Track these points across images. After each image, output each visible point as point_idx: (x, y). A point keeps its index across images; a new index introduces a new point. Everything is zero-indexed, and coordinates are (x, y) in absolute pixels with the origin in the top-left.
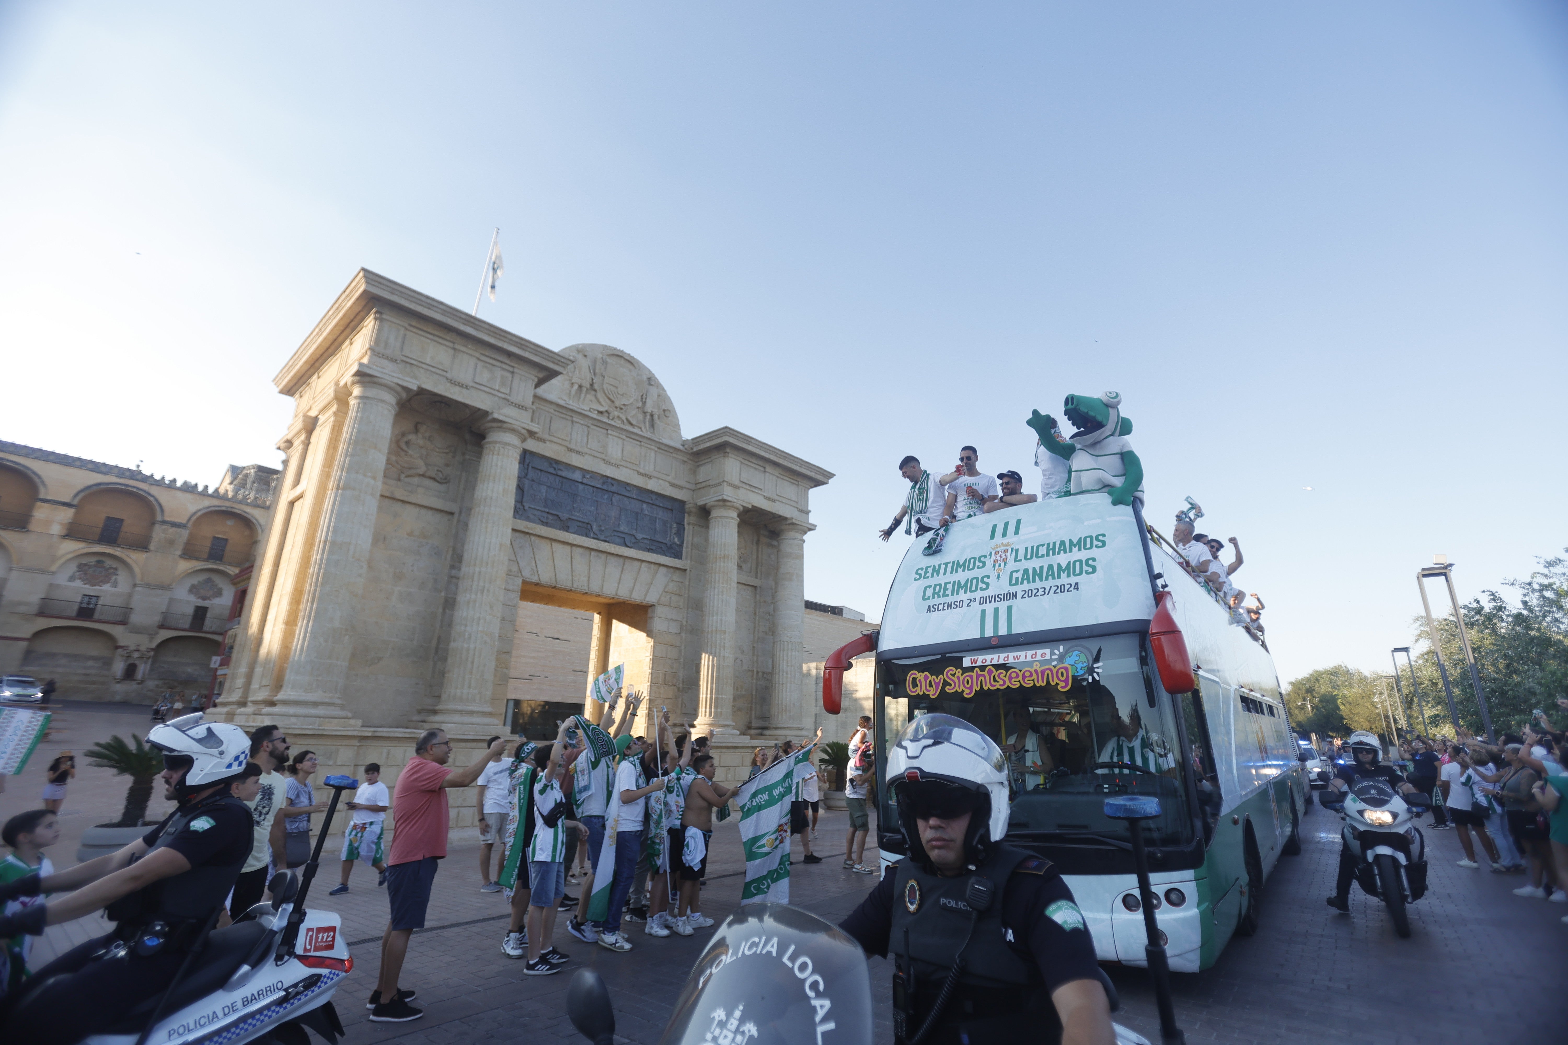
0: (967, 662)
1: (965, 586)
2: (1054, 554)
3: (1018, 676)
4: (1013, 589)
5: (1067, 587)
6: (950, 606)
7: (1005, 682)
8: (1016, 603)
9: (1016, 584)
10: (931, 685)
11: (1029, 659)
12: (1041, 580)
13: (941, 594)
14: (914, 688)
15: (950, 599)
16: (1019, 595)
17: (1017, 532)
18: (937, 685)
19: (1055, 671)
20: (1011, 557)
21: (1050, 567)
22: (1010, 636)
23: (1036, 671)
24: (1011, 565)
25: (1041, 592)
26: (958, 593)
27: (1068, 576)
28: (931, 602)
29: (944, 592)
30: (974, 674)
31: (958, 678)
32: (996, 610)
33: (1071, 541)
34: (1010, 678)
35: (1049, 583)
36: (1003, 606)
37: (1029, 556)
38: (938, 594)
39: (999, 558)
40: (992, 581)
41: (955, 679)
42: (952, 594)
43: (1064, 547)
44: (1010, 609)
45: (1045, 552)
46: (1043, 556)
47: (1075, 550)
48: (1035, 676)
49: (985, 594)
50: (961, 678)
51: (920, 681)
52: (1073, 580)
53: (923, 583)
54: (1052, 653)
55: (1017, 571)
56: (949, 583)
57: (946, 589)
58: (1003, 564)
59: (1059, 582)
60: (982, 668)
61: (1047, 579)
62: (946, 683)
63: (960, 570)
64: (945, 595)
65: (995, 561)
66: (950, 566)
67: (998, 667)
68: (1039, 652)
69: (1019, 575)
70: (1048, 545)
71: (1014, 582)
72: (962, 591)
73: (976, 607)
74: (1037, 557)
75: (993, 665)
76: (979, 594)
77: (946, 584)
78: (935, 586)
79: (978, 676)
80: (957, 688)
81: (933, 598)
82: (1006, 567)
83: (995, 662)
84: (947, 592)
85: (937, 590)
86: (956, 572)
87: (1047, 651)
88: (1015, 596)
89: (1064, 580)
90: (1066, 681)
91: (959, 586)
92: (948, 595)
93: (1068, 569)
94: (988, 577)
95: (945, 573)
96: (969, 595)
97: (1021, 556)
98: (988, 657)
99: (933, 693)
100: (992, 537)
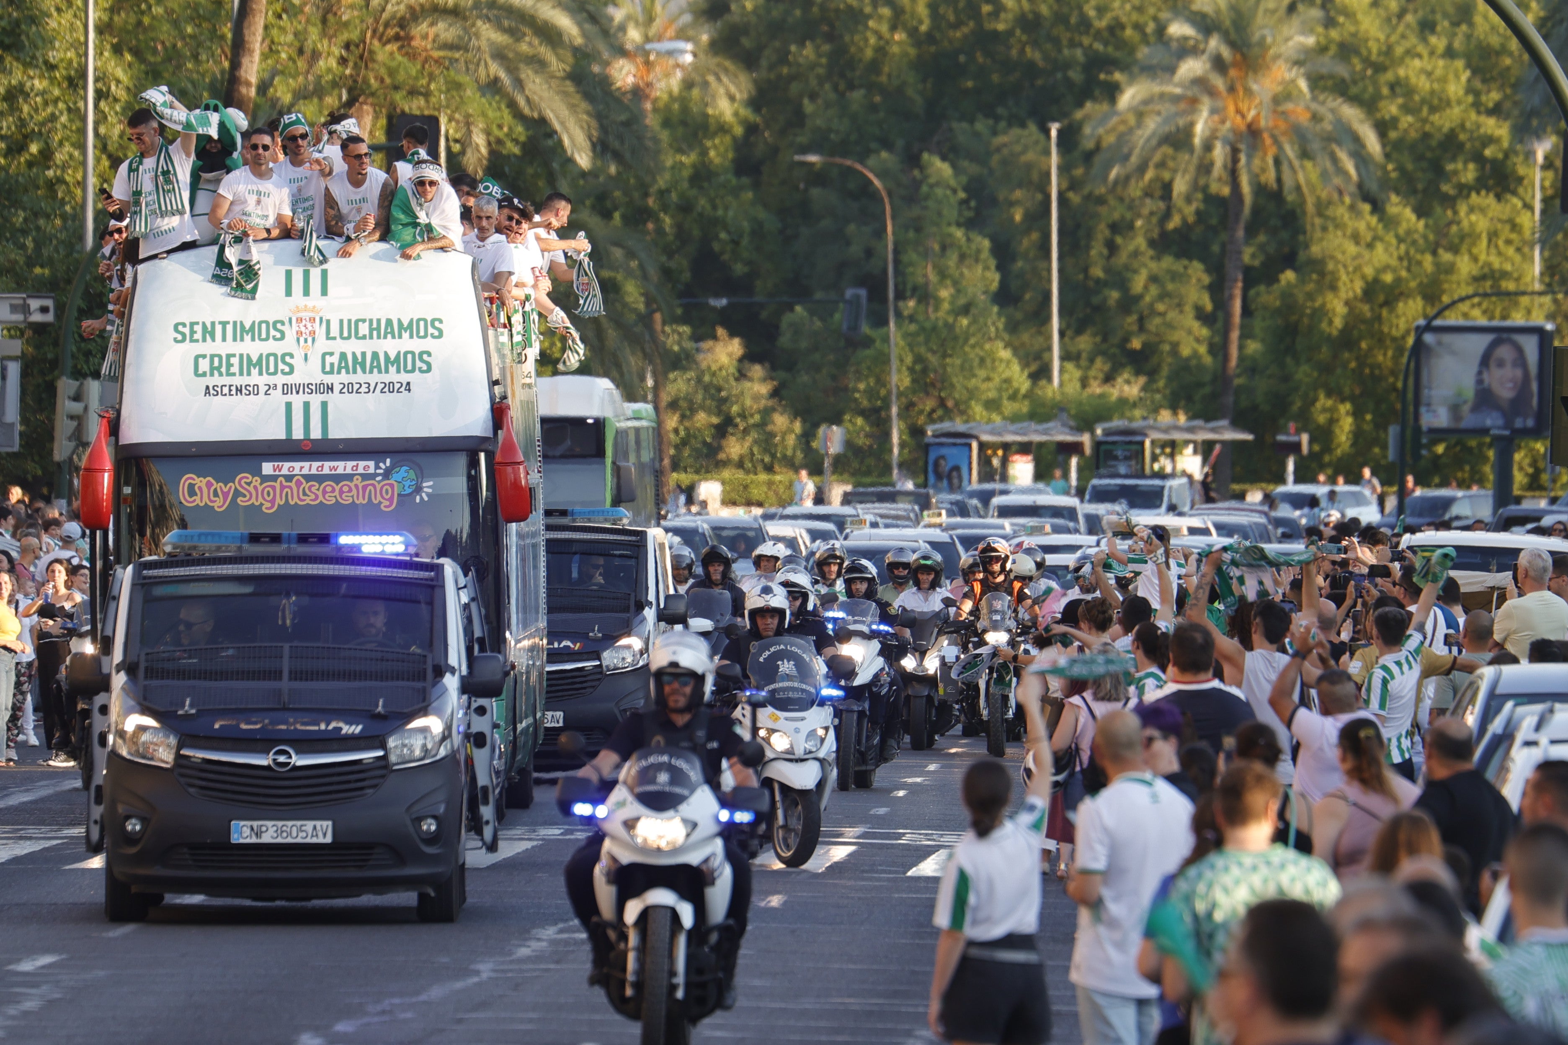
1: (260, 364)
2: (379, 337)
3: (333, 491)
4: (328, 379)
5: (397, 386)
6: (239, 390)
7: (317, 497)
8: (333, 399)
9: (331, 372)
10: (216, 494)
11: (349, 471)
12: (364, 372)
13: (223, 370)
14: (191, 496)
15: (238, 381)
16: (337, 388)
17: (324, 292)
18: (226, 495)
19: (378, 487)
20: (321, 332)
21: (375, 355)
22: (325, 441)
23: (357, 486)
24: (323, 344)
25: (364, 389)
26: (249, 374)
27: (398, 371)
28: (211, 381)
29: (228, 369)
30: (277, 485)
31: (255, 488)
32: (307, 405)
33: (399, 321)
34: (325, 492)
35: (374, 378)
36: (316, 400)
37: (346, 334)
38: (219, 368)
39: (303, 329)
40: (297, 362)
41: (251, 489)
42: (241, 374)
43: (391, 328)
44: (324, 405)
45: (367, 332)
46: (364, 337)
47: (406, 335)
48: (354, 492)
49: (289, 379)
50: (260, 488)
51: (200, 488)
52: (404, 377)
53: (189, 349)
54: (377, 467)
55: (331, 354)
56: (234, 355)
57: (229, 365)
58: (310, 340)
59: (387, 378)
60: (289, 478)
61: (371, 372)
62: (237, 493)
63: (248, 338)
64: (229, 374)
65: (299, 333)
66: (229, 328)
67: (308, 478)
68: (362, 464)
69: (335, 359)
70: (371, 321)
71: (328, 369)
72: (255, 371)
73: (278, 397)
74: (357, 338)
75: (303, 476)
76: (280, 380)
77: (229, 356)
78: (212, 357)
79: (283, 487)
80: (253, 500)
81: (212, 375)
82: (316, 344)
83: (305, 471)
84: (232, 370)
85: (216, 364)
86: (242, 340)
87: (371, 464)
88: (331, 388)
89: (393, 376)
90: (391, 500)
91: (248, 364)
92: (234, 374)
93: (398, 362)
94: (292, 356)
95: (224, 339)
96: (266, 379)
97: (335, 331)
98: (297, 465)
99: (219, 505)
100: (289, 293)
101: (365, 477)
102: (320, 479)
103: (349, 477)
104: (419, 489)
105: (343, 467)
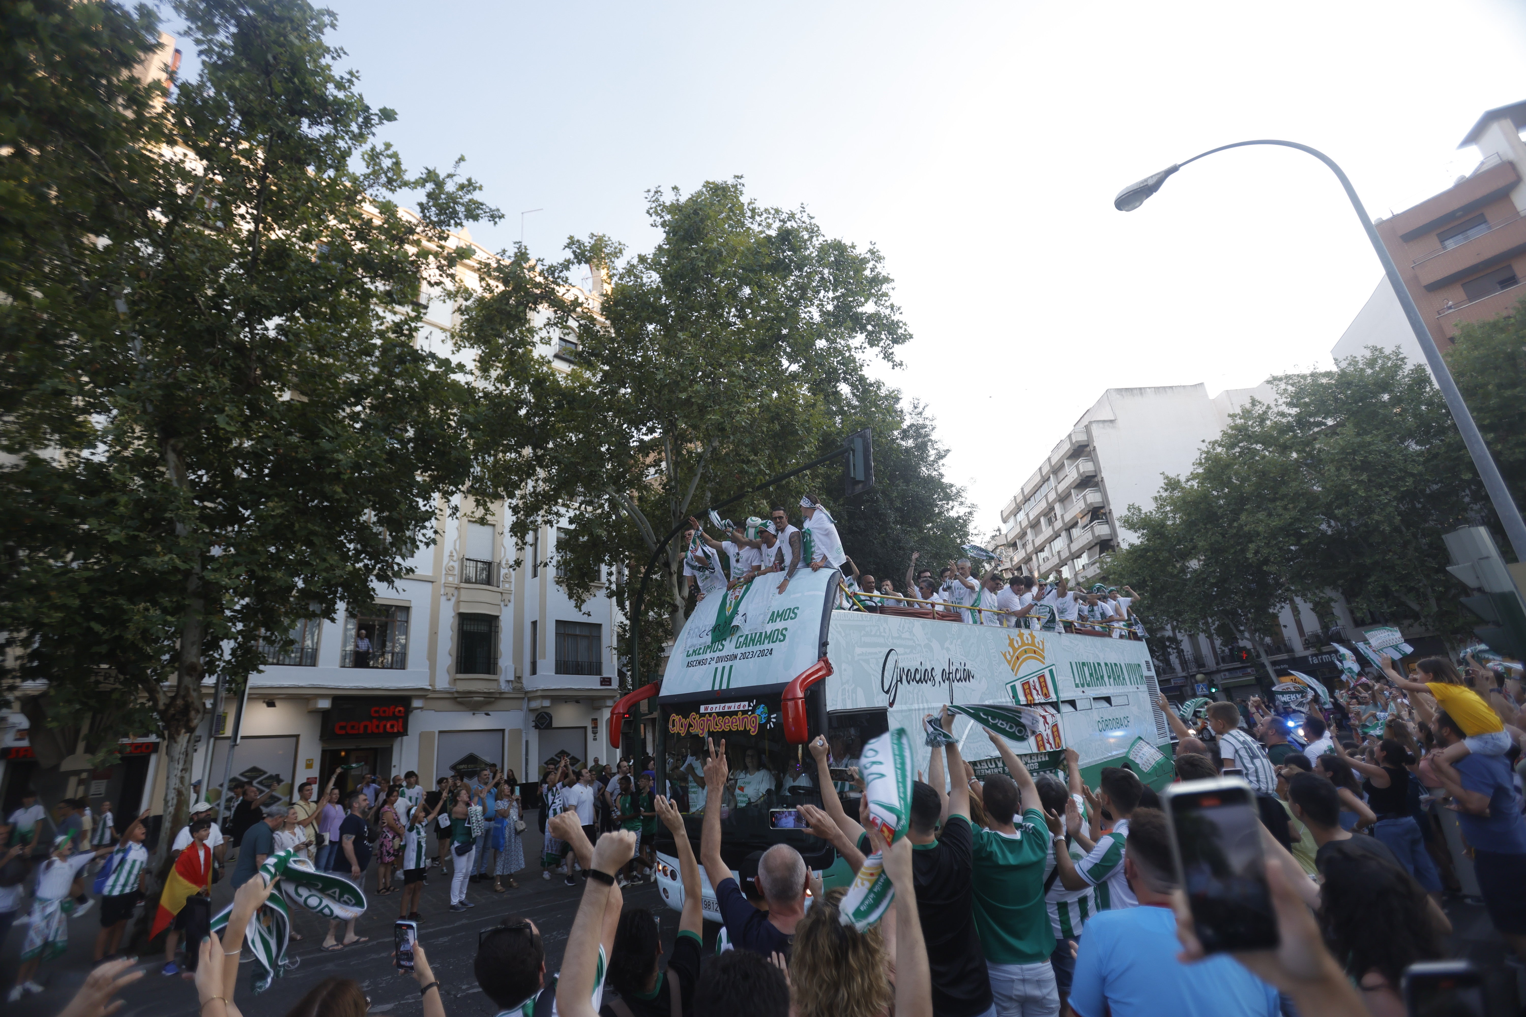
0: (702, 709)
3: (729, 722)
4: (736, 652)
5: (766, 652)
6: (700, 663)
7: (721, 726)
8: (736, 663)
10: (682, 726)
11: (736, 709)
12: (753, 645)
14: (672, 728)
15: (700, 657)
16: (739, 657)
18: (686, 726)
19: (749, 719)
21: (761, 634)
22: (728, 690)
23: (739, 719)
25: (750, 656)
26: (706, 653)
27: (769, 642)
28: (691, 659)
29: (699, 651)
30: (706, 719)
32: (724, 668)
33: (778, 612)
34: (726, 724)
35: (757, 648)
36: (727, 665)
38: (696, 651)
40: (727, 643)
41: (696, 722)
42: (703, 653)
43: (773, 617)
44: (731, 667)
47: (778, 620)
48: (738, 723)
49: (720, 654)
50: (699, 722)
51: (676, 722)
52: (771, 646)
54: (749, 706)
55: (742, 636)
57: (701, 648)
59: (762, 647)
60: (710, 714)
61: (756, 644)
62: (690, 725)
64: (698, 654)
67: (719, 714)
68: (743, 704)
69: (742, 639)
71: (738, 645)
72: (709, 651)
73: (714, 664)
75: (716, 713)
76: (718, 654)
79: (708, 721)
81: (693, 655)
83: (718, 710)
87: (746, 703)
88: (736, 657)
89: (767, 646)
90: (755, 728)
91: (708, 647)
92: (700, 654)
93: (770, 637)
96: (712, 655)
98: (714, 706)
99: (683, 732)
101: (744, 712)
102: (722, 714)
103: (735, 713)
104: (769, 720)
105: (734, 706)
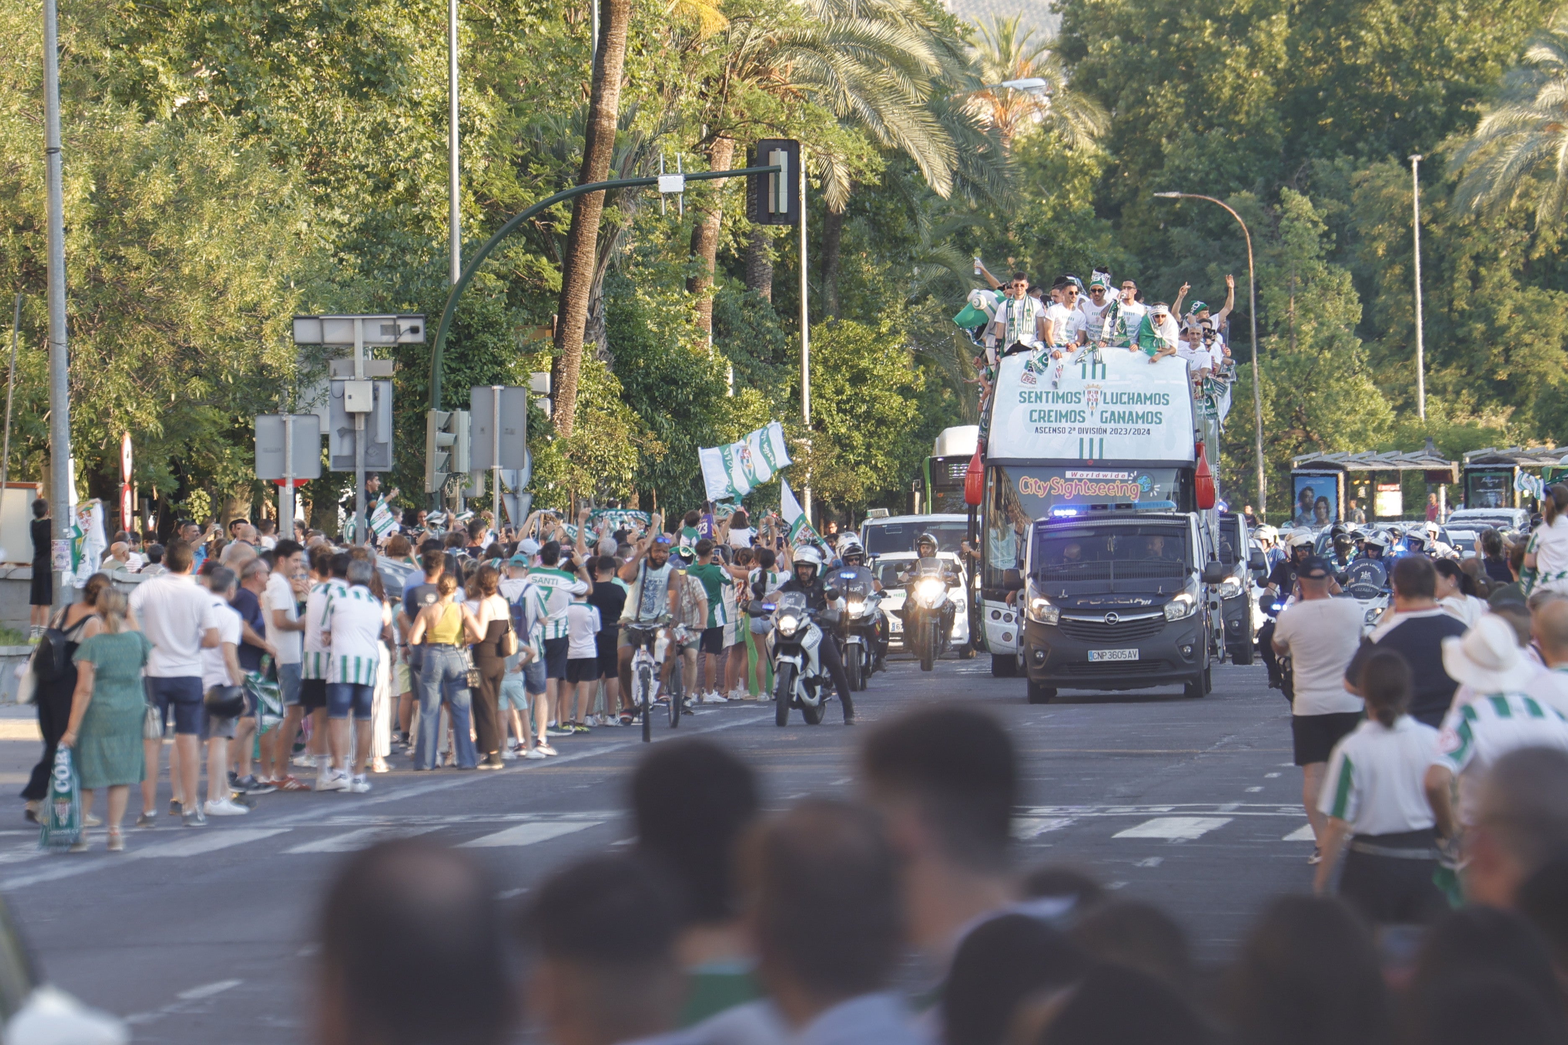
1: (1066, 416)
2: (1133, 403)
3: (1105, 488)
4: (1104, 426)
5: (1142, 431)
6: (1054, 430)
8: (1107, 437)
9: (1106, 422)
10: (1039, 488)
11: (1113, 478)
12: (1124, 423)
13: (1046, 419)
14: (1026, 488)
15: (1054, 425)
16: (1109, 431)
17: (1104, 377)
18: (1045, 488)
19: (1130, 487)
20: (1101, 399)
21: (1131, 413)
22: (1101, 460)
23: (1117, 486)
24: (1101, 406)
25: (1123, 432)
26: (1060, 422)
27: (1143, 423)
28: (1039, 425)
29: (1049, 418)
30: (1074, 484)
31: (1062, 485)
32: (1091, 440)
33: (1145, 394)
34: (1100, 489)
35: (1130, 426)
36: (1096, 438)
37: (1114, 401)
38: (1043, 418)
40: (1087, 415)
41: (1059, 486)
42: (1056, 421)
43: (1140, 399)
44: (1101, 440)
45: (1126, 400)
46: (1125, 403)
47: (1148, 403)
48: (1116, 490)
49: (1082, 425)
50: (1064, 486)
51: (1031, 484)
52: (1147, 426)
53: (1029, 406)
54: (1129, 476)
55: (1106, 412)
56: (1052, 411)
57: (1050, 416)
59: (1137, 426)
60: (1080, 480)
61: (1128, 423)
62: (1051, 488)
63: (1060, 401)
64: (1049, 421)
66: (1050, 395)
67: (1091, 480)
68: (1121, 474)
69: (1108, 415)
70: (1129, 394)
71: (1104, 420)
72: (1063, 420)
73: (1076, 435)
74: (1121, 403)
75: (1088, 479)
76: (1077, 425)
77: (1049, 411)
78: (1040, 411)
79: (1076, 485)
80: (1060, 491)
81: (1040, 421)
83: (1089, 477)
84: (1051, 419)
85: (1042, 415)
86: (1057, 402)
87: (1126, 474)
88: (1105, 431)
89: (1141, 426)
90: (1136, 495)
91: (1060, 416)
92: (1052, 422)
93: (1143, 417)
94: (1084, 412)
95: (1047, 401)
96: (1070, 424)
97: (1108, 399)
98: (1085, 473)
99: (1041, 494)
100: (1084, 377)
101: (1122, 481)
102: (1097, 481)
103: (1114, 481)
104: (1152, 489)
105: (1110, 475)
